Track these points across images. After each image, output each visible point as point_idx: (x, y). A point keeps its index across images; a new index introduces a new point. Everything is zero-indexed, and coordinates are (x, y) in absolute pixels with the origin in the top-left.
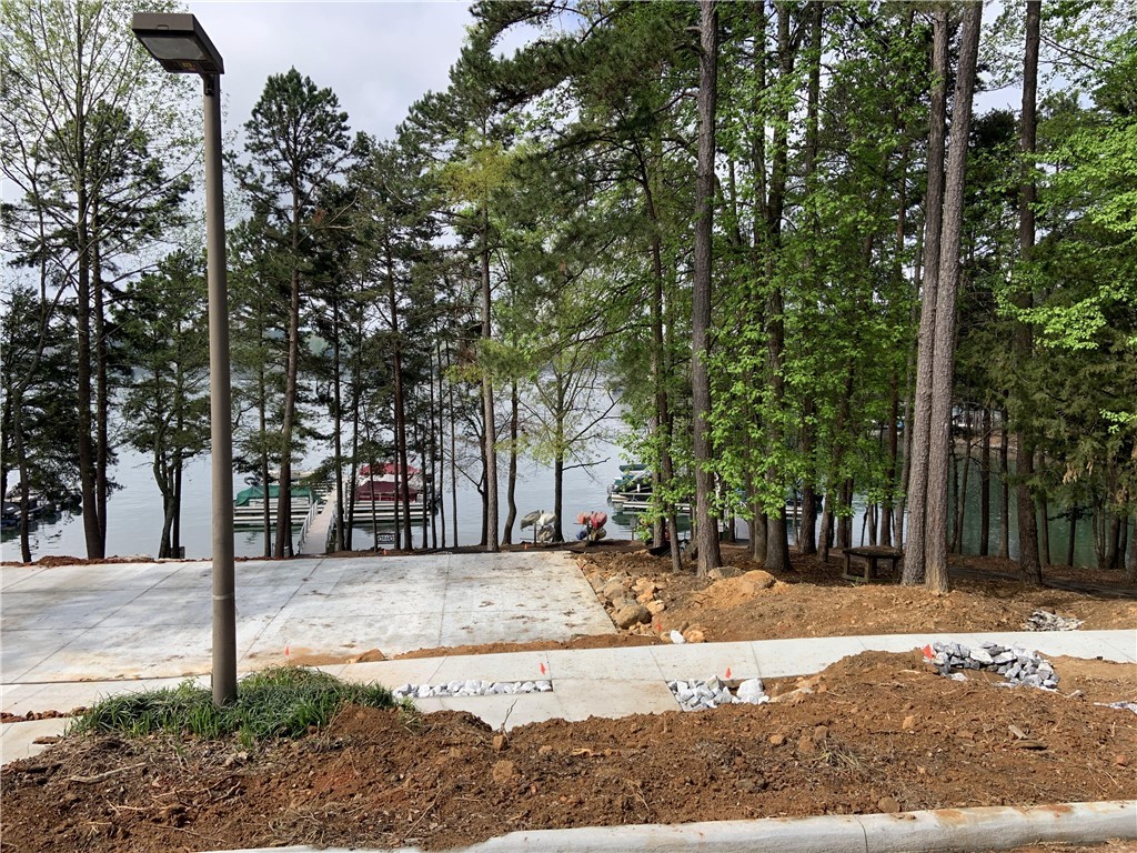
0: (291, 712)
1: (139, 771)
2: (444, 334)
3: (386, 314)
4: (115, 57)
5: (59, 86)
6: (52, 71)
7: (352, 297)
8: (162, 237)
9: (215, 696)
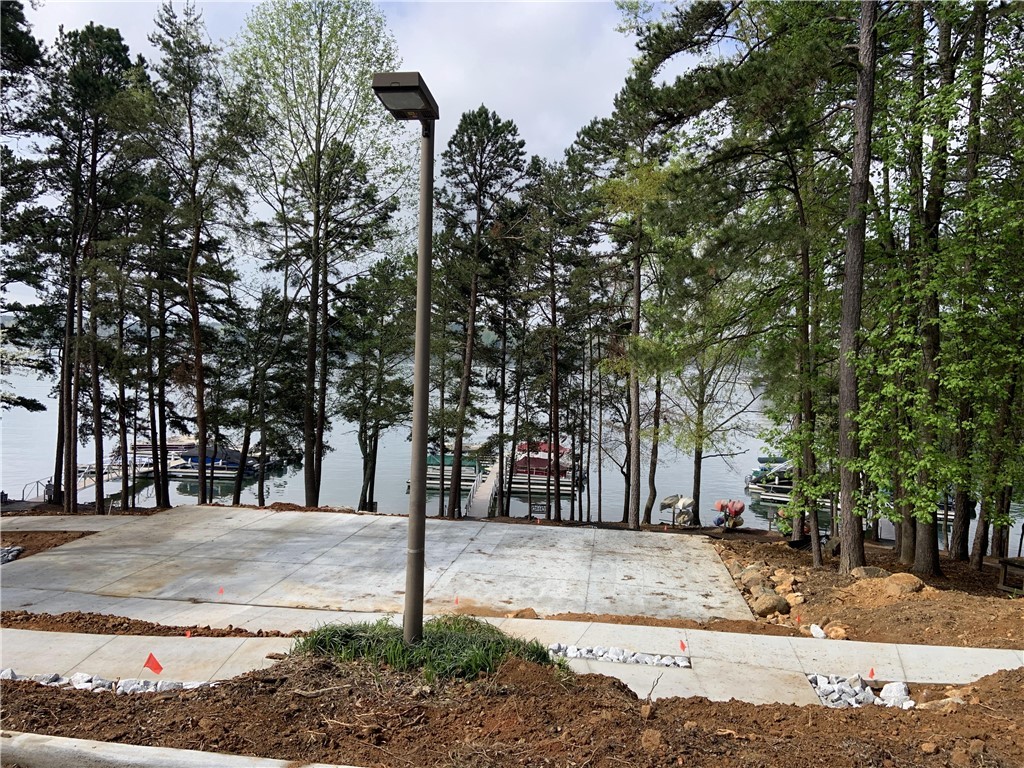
0: (465, 656)
1: (346, 691)
2: (597, 330)
3: (547, 312)
4: (346, 103)
5: (304, 128)
6: (299, 116)
7: (520, 297)
8: (374, 248)
9: (406, 636)
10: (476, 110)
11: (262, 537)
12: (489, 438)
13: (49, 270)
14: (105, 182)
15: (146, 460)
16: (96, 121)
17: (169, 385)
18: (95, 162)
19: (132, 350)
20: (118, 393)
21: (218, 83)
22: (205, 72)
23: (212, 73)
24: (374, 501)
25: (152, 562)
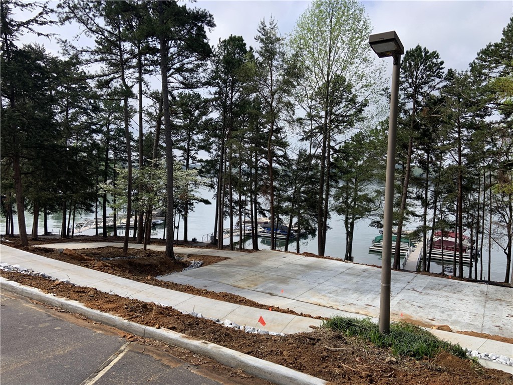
1: (351, 352)
7: (439, 149)
8: (354, 127)
9: (380, 329)
10: (414, 48)
11: (299, 268)
12: (418, 227)
13: (214, 145)
14: (236, 105)
15: (248, 228)
16: (233, 79)
17: (259, 195)
18: (232, 97)
19: (244, 179)
20: (238, 198)
21: (283, 54)
22: (278, 50)
23: (281, 50)
24: (352, 256)
25: (253, 274)
